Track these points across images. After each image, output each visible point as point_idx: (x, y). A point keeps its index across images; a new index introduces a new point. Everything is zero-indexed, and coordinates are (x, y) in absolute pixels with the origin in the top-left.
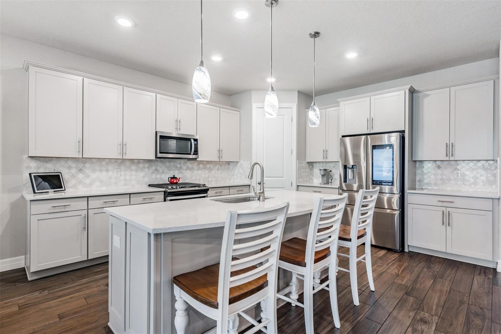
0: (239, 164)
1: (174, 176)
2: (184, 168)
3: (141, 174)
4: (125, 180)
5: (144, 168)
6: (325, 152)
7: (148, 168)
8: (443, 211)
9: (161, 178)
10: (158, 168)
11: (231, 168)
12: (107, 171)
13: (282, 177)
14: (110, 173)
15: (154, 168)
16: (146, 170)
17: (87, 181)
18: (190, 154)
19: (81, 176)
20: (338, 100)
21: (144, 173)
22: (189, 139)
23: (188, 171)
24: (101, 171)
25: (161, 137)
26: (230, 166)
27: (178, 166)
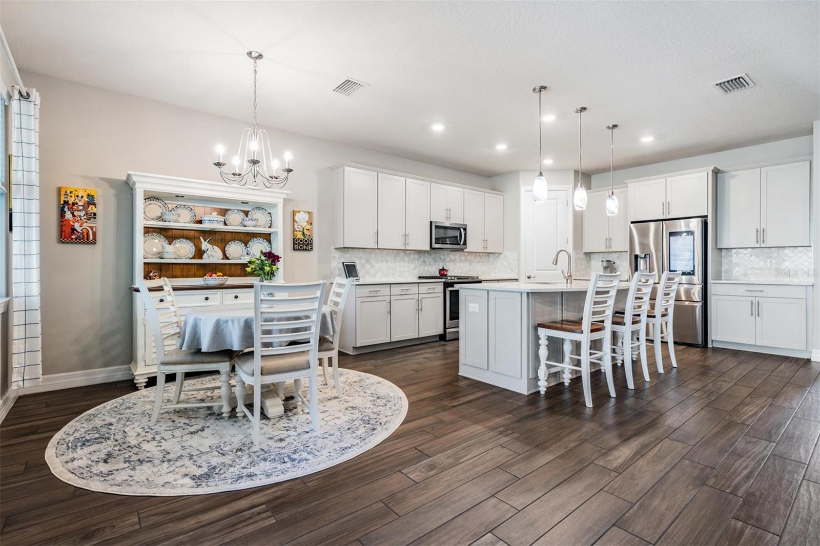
0: (502, 256)
1: (443, 267)
2: (448, 259)
3: (413, 266)
4: (400, 271)
5: (415, 259)
6: (609, 241)
7: (418, 259)
8: (752, 301)
9: (427, 271)
10: (425, 259)
11: (491, 260)
12: (387, 261)
13: (556, 270)
14: (389, 264)
15: (422, 259)
16: (416, 261)
17: (372, 272)
18: (459, 244)
19: (368, 266)
20: (627, 181)
21: (415, 265)
22: (459, 229)
23: (452, 264)
24: (382, 261)
25: (437, 227)
26: (490, 258)
27: (443, 257)
